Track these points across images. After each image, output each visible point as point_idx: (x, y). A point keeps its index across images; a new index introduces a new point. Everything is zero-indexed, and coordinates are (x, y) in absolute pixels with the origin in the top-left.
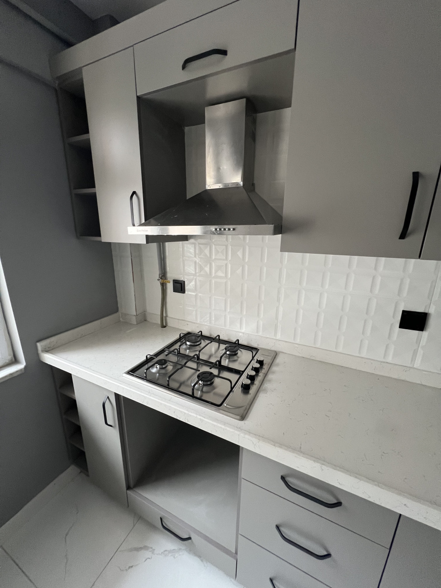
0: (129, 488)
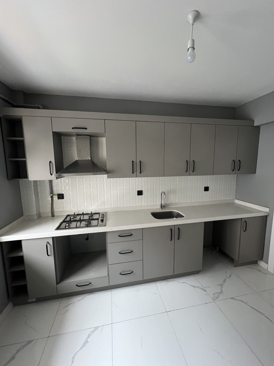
0: (57, 284)
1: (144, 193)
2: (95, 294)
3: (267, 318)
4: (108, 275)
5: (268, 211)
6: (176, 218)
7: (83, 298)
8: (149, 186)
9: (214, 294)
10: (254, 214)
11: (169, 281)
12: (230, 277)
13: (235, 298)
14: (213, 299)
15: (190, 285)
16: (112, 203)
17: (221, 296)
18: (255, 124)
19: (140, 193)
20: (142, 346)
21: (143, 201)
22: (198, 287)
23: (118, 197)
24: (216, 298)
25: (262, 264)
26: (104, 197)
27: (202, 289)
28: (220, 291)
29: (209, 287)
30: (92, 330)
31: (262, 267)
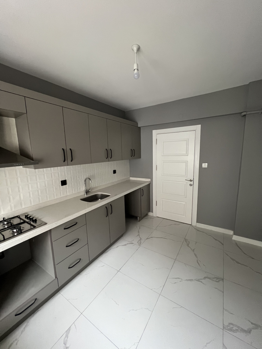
1: (68, 182)
2: (40, 310)
3: (164, 238)
4: (56, 277)
5: (150, 181)
6: (101, 199)
7: (26, 326)
8: (72, 174)
9: (138, 242)
10: (144, 184)
11: (107, 252)
12: (140, 228)
13: (149, 237)
14: (139, 245)
15: (122, 246)
16: (32, 200)
17: (142, 241)
18: (139, 126)
19: (64, 183)
20: (117, 304)
21: (68, 190)
22: (127, 244)
23: (40, 192)
24: (140, 244)
25: (150, 214)
26: (20, 195)
27: (130, 244)
28: (140, 239)
29: (133, 240)
30: (64, 336)
31: (151, 216)
